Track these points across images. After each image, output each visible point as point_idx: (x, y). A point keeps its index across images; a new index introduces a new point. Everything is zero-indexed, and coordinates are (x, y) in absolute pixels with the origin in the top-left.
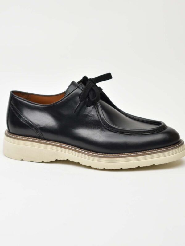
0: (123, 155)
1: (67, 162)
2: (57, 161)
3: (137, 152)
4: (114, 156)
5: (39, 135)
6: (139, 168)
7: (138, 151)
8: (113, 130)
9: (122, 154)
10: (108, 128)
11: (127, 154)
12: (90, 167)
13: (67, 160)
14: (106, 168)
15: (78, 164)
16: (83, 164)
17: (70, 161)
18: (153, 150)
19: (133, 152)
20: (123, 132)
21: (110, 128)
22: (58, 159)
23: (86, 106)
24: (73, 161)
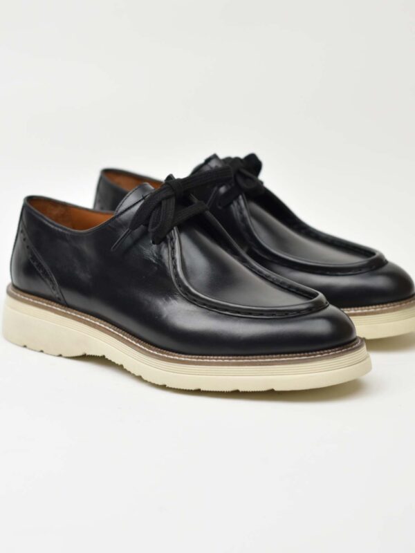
0: (206, 359)
1: (102, 360)
2: (85, 358)
3: (239, 357)
4: (188, 358)
5: (57, 296)
6: (236, 394)
7: (241, 355)
8: (195, 300)
9: (205, 357)
10: (186, 294)
11: (216, 357)
12: (140, 378)
13: (103, 357)
14: (168, 385)
15: (120, 368)
16: (128, 369)
17: (107, 359)
18: (274, 356)
19: (229, 355)
20: (216, 308)
21: (189, 295)
22: (88, 353)
23: (151, 242)
24: (113, 361)
